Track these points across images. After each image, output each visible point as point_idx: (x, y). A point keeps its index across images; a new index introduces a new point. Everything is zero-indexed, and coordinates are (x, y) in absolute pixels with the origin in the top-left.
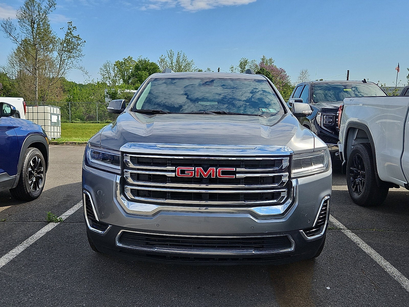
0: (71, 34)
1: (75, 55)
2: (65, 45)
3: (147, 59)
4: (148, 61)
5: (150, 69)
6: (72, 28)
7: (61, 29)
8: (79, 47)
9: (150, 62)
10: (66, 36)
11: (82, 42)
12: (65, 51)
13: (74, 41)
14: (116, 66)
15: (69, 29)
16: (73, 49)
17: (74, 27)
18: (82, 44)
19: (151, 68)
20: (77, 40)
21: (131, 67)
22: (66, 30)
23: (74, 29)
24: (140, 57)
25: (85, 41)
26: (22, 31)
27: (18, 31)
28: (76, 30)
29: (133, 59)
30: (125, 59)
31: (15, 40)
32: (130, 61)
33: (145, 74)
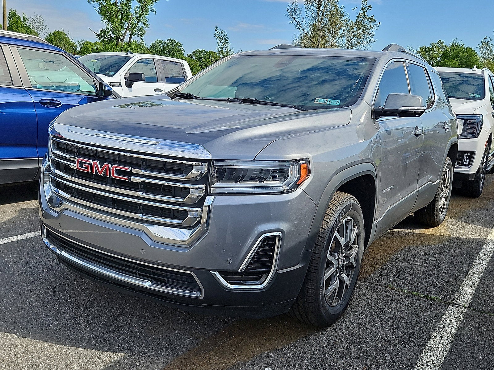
0: (365, 15)
1: (366, 40)
2: (355, 29)
3: (461, 43)
4: (463, 46)
5: (463, 57)
6: (366, 7)
7: (353, 9)
8: (371, 30)
9: (465, 46)
10: (358, 18)
11: (376, 24)
12: (354, 36)
13: (366, 24)
14: (420, 53)
15: (362, 9)
16: (364, 33)
17: (369, 7)
18: (376, 27)
19: (464, 55)
20: (370, 22)
21: (439, 54)
22: (359, 11)
23: (368, 9)
24: (454, 40)
25: (380, 23)
26: (307, 14)
27: (303, 15)
28: (371, 10)
29: (444, 44)
30: (434, 43)
31: (299, 25)
32: (440, 46)
33: (453, 64)
